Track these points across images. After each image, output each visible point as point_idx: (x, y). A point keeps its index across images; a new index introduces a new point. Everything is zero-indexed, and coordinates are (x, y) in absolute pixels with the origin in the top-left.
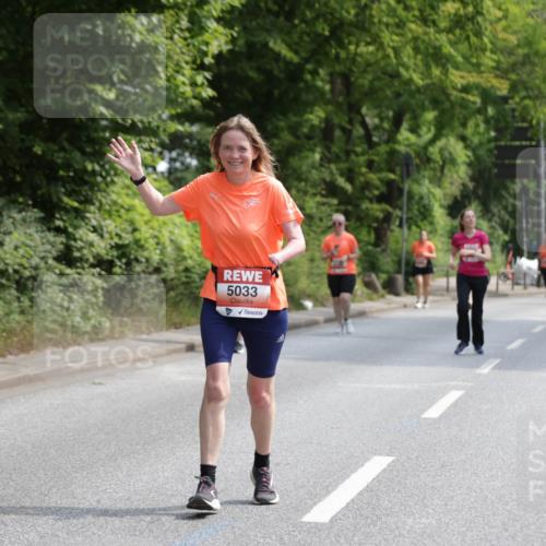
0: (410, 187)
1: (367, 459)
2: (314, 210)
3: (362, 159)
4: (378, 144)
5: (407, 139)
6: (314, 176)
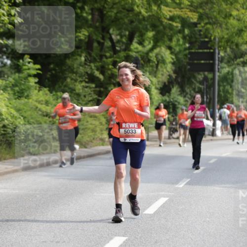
1: (111, 239)
2: (81, 91)
3: (110, 60)
4: (119, 51)
5: (137, 48)
6: (81, 70)
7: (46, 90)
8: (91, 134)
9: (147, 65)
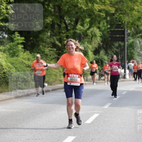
1: (67, 137)
2: (48, 53)
3: (64, 35)
4: (70, 30)
5: (80, 28)
6: (48, 41)
7: (28, 52)
8: (54, 77)
9: (86, 38)
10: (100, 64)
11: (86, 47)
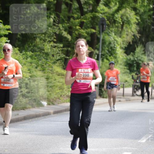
0: (104, 37)
2: (50, 50)
3: (77, 21)
4: (86, 13)
5: (103, 10)
6: (50, 31)
8: (59, 91)
9: (113, 25)
10: (135, 69)
11: (112, 41)
